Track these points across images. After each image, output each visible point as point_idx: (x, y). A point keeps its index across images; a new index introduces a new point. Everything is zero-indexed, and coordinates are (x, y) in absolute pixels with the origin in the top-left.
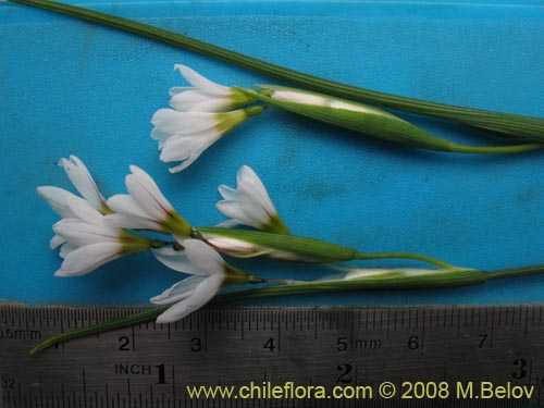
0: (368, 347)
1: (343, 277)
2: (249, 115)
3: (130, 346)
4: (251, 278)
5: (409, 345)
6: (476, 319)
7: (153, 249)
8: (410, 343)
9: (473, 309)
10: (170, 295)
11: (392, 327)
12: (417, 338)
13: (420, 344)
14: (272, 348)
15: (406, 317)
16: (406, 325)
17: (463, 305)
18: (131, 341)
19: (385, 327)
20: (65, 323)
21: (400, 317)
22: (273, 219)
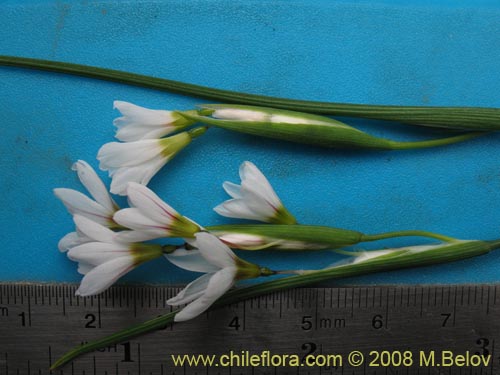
0: (333, 326)
1: (352, 261)
2: (193, 137)
3: (96, 323)
4: (263, 270)
5: (373, 325)
6: (439, 298)
7: (165, 255)
8: (374, 322)
9: (436, 288)
10: (185, 296)
11: (356, 305)
12: (381, 317)
13: (384, 323)
14: (237, 326)
15: (370, 296)
16: (370, 304)
17: (426, 284)
18: (97, 318)
19: (349, 305)
20: (33, 300)
21: (363, 296)
22: (279, 212)
